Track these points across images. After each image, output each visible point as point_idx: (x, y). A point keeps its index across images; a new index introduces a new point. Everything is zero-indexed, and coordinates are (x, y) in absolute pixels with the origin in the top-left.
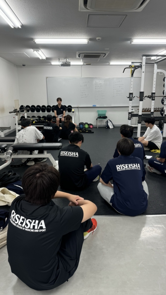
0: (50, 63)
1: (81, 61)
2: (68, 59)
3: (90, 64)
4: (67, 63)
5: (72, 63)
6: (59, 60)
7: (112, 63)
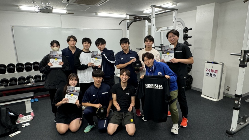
0: (18, 7)
1: (65, 8)
2: (47, 4)
3: (73, 14)
4: (47, 8)
5: (56, 10)
6: (34, 3)
7: (100, 14)
